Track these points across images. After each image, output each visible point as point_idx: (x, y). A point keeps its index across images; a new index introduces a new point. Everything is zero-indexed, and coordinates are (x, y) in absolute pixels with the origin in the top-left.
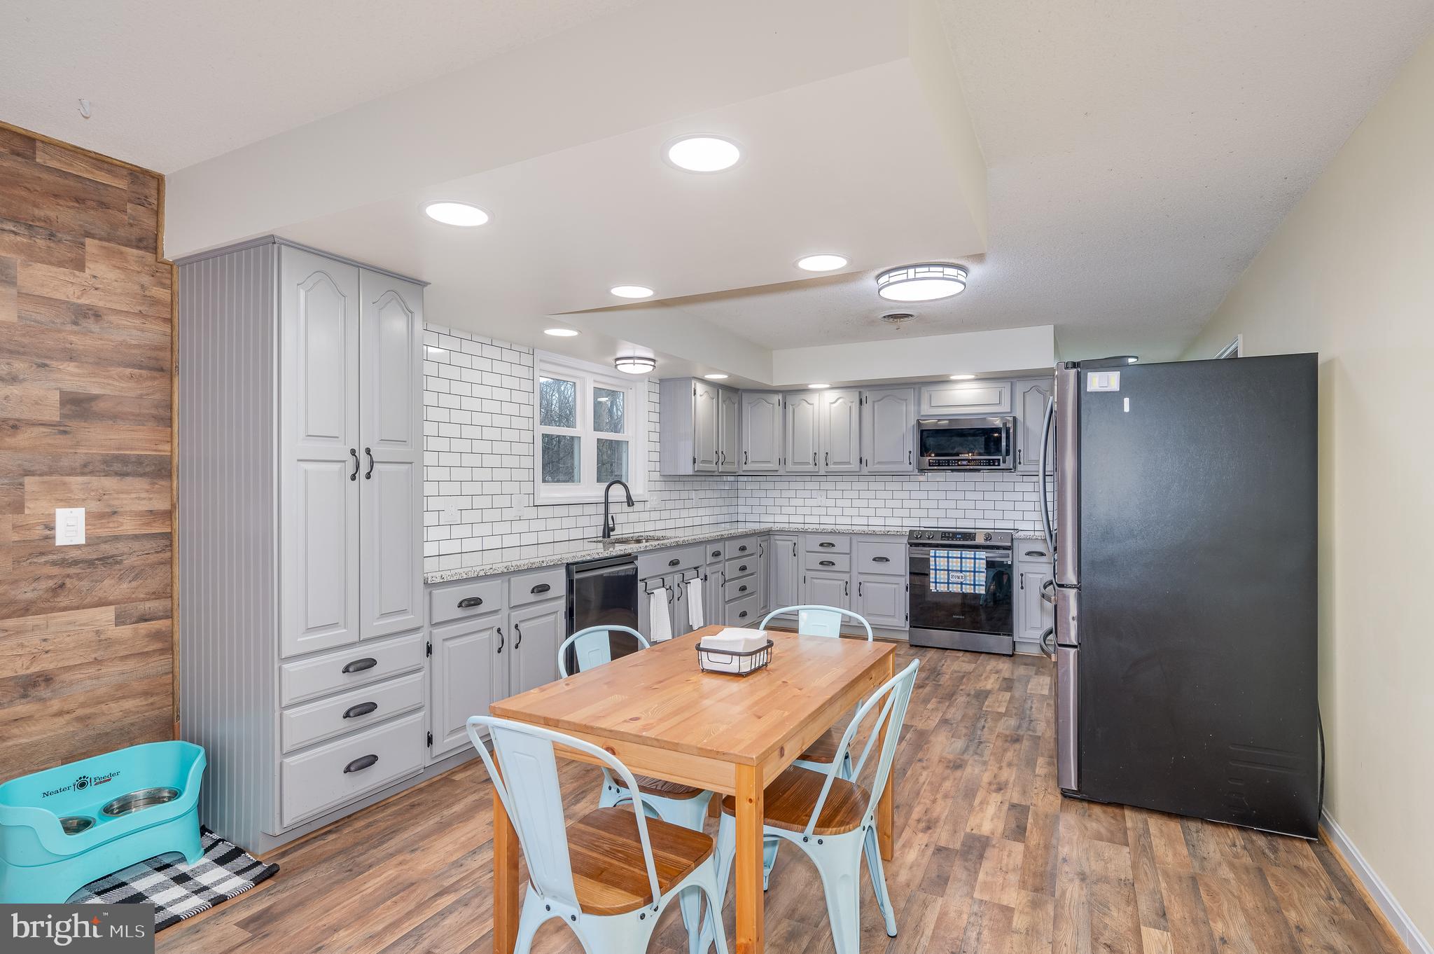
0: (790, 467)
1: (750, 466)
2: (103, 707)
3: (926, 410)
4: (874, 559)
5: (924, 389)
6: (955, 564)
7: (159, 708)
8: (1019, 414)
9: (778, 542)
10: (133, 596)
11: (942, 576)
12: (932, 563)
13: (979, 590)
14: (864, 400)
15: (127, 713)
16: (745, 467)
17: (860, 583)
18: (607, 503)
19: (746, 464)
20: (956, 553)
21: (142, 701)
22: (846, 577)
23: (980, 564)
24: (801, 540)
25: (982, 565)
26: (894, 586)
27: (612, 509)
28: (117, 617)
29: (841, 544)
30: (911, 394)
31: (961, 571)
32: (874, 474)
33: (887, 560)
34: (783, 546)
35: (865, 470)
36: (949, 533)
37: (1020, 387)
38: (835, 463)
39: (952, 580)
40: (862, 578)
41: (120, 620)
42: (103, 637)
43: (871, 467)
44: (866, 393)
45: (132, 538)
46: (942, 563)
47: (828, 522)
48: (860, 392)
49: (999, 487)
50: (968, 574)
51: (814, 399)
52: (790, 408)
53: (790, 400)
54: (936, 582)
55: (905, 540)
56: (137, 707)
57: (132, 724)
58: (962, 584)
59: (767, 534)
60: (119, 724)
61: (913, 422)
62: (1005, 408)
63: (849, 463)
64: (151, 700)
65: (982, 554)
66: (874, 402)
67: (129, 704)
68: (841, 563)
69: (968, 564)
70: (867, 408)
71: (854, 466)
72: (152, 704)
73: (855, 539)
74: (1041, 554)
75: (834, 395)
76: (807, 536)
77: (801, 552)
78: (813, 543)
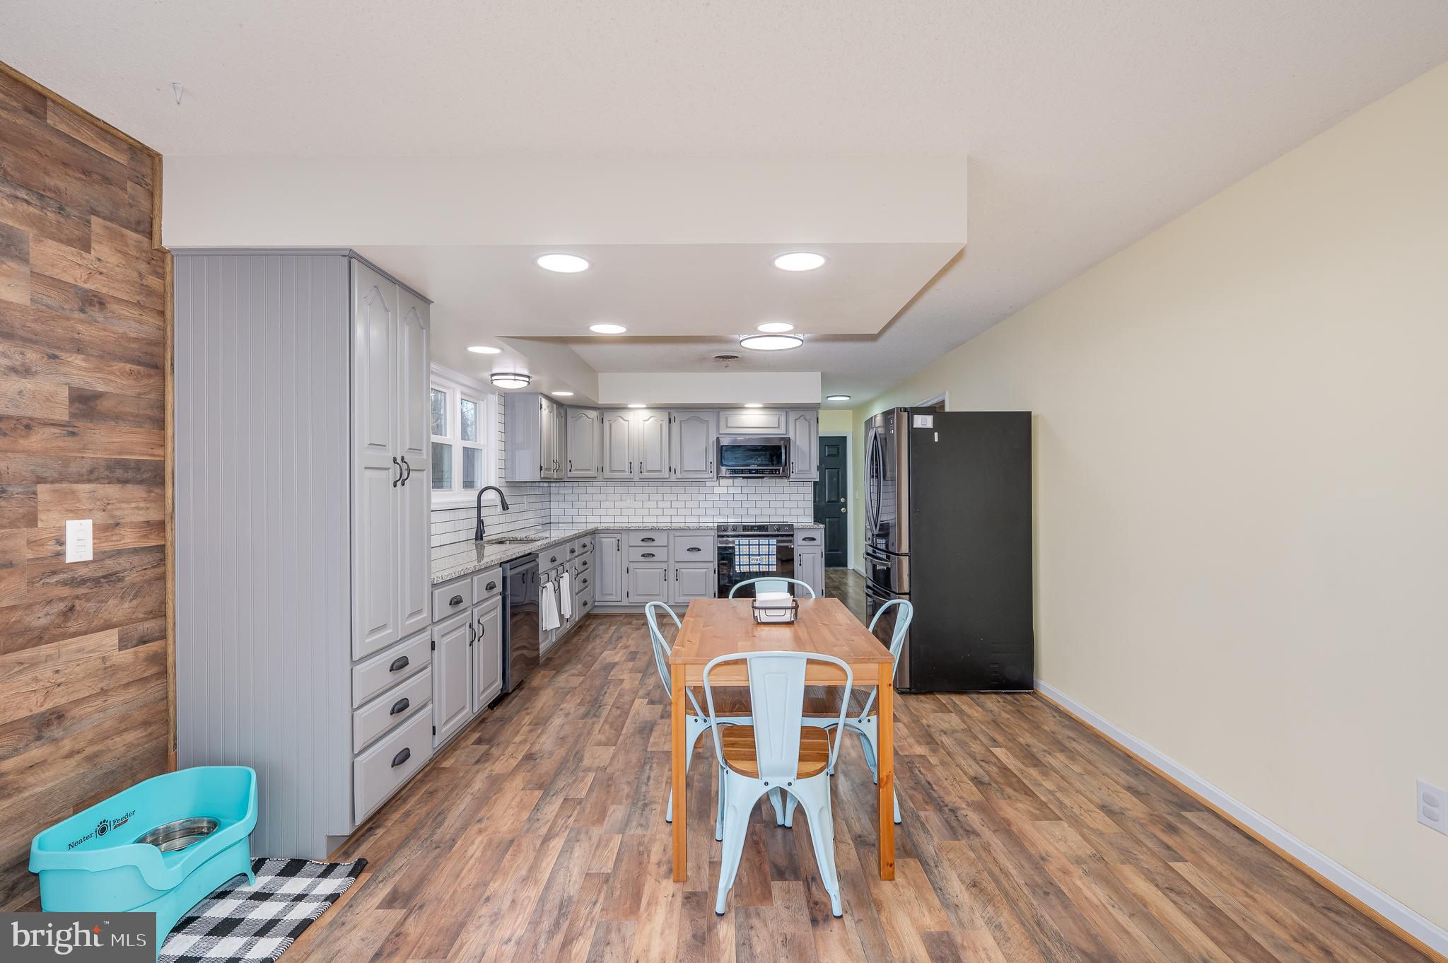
0: (607, 474)
1: (575, 473)
2: (109, 742)
3: (724, 430)
4: (688, 550)
5: (721, 413)
6: (754, 550)
7: (156, 739)
8: (791, 435)
9: (603, 540)
10: (134, 616)
11: (745, 560)
12: (737, 550)
13: (772, 568)
14: (673, 419)
15: (130, 746)
16: (569, 474)
17: (677, 570)
18: (479, 508)
19: (570, 471)
20: (755, 541)
21: (141, 732)
22: (664, 566)
23: (773, 548)
24: (624, 537)
25: (774, 549)
26: (705, 570)
27: (484, 512)
28: (121, 640)
29: (661, 539)
30: (711, 417)
31: (759, 555)
32: (678, 481)
33: (699, 550)
34: (608, 542)
35: (673, 478)
36: (748, 526)
37: (792, 416)
38: (648, 471)
39: (752, 562)
40: (678, 566)
41: (123, 644)
42: (108, 664)
43: (679, 475)
44: (675, 414)
45: (133, 553)
46: (745, 550)
47: (650, 521)
48: (669, 413)
49: (773, 490)
50: (764, 556)
51: (630, 416)
52: (607, 424)
53: (607, 417)
54: (740, 565)
55: (714, 533)
56: (138, 739)
57: (134, 759)
58: (759, 564)
59: (593, 533)
60: (122, 760)
61: (713, 439)
62: (782, 431)
63: (660, 471)
64: (149, 730)
65: (774, 541)
66: (681, 421)
67: (131, 737)
68: (660, 554)
69: (765, 550)
70: (675, 426)
71: (666, 474)
72: (150, 734)
73: (671, 533)
74: (813, 539)
75: (647, 414)
76: (631, 533)
77: (624, 547)
78: (636, 539)
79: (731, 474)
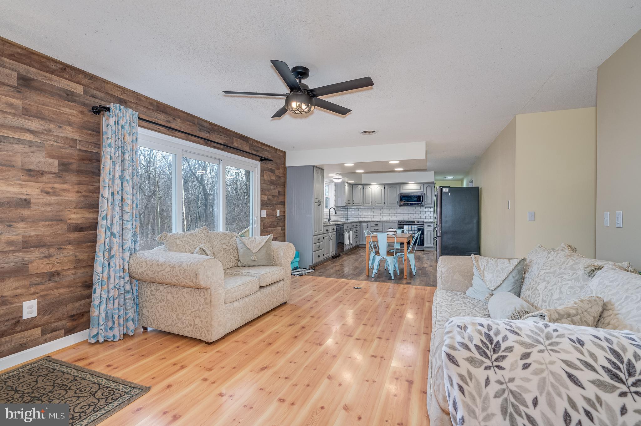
0: (365, 205)
1: (355, 204)
3: (402, 191)
4: (389, 228)
5: (401, 185)
6: (410, 229)
8: (425, 192)
12: (404, 229)
14: (385, 188)
16: (353, 205)
18: (329, 213)
20: (410, 226)
24: (369, 224)
25: (417, 229)
29: (380, 224)
30: (398, 187)
32: (387, 207)
33: (392, 228)
34: (364, 225)
35: (385, 206)
36: (408, 221)
37: (426, 185)
38: (377, 204)
39: (409, 233)
43: (387, 205)
44: (386, 186)
46: (407, 229)
47: (377, 219)
48: (384, 186)
49: (420, 210)
50: (413, 231)
51: (371, 187)
52: (365, 189)
53: (365, 187)
55: (397, 223)
58: (411, 233)
59: (360, 222)
61: (398, 193)
62: (422, 190)
63: (381, 204)
65: (417, 226)
66: (388, 188)
68: (380, 229)
69: (413, 229)
70: (386, 190)
71: (383, 205)
73: (384, 223)
74: (431, 226)
75: (377, 186)
76: (371, 223)
77: (369, 227)
78: (373, 224)
79: (404, 205)
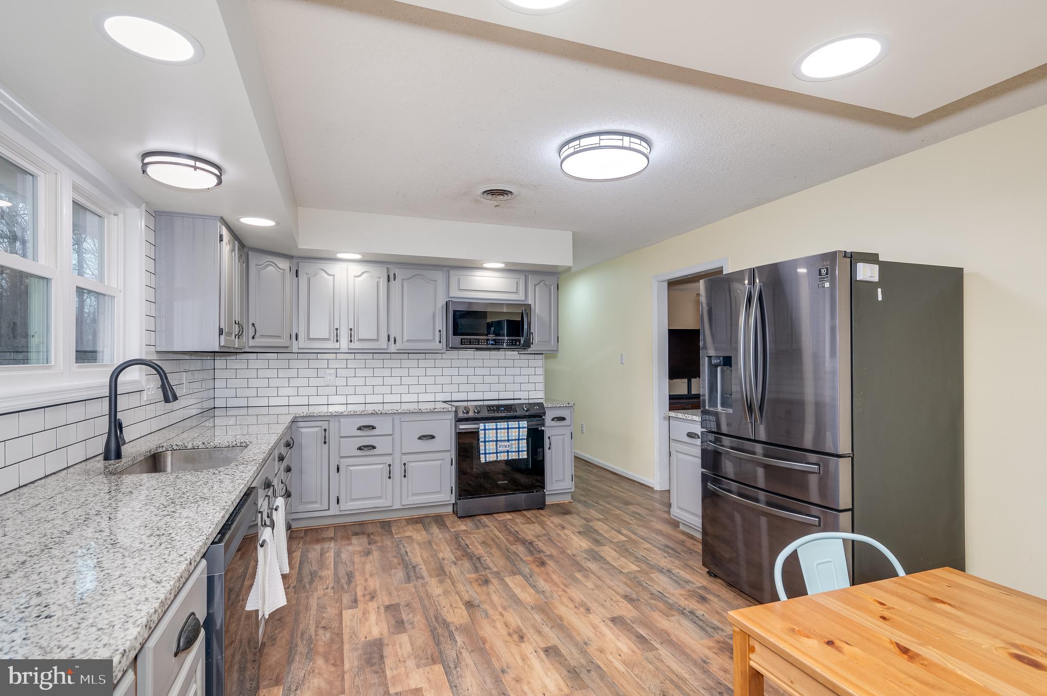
0: (303, 343)
1: (258, 341)
3: (455, 293)
4: (420, 438)
5: (452, 273)
6: (502, 435)
8: (532, 302)
9: (301, 430)
11: (491, 447)
12: (482, 433)
13: (522, 455)
14: (392, 277)
16: (252, 343)
17: (405, 464)
19: (253, 338)
20: (503, 425)
22: (388, 460)
23: (523, 432)
24: (333, 425)
25: (524, 433)
26: (440, 462)
29: (383, 426)
30: (439, 276)
31: (508, 440)
32: (401, 352)
33: (433, 437)
34: (311, 433)
35: (393, 348)
36: (493, 406)
37: (532, 280)
38: (360, 340)
39: (500, 449)
40: (405, 459)
43: (399, 345)
44: (394, 270)
46: (491, 435)
48: (388, 269)
50: (514, 442)
51: (336, 269)
52: (303, 278)
53: (304, 268)
54: (485, 454)
55: (451, 416)
58: (508, 452)
59: (292, 422)
61: (441, 302)
62: (520, 297)
63: (377, 340)
65: (524, 424)
66: (403, 279)
68: (383, 445)
69: (514, 434)
70: (396, 285)
71: (383, 343)
73: (397, 417)
74: (563, 419)
75: (357, 269)
76: (342, 420)
77: (333, 440)
78: (349, 427)
79: (465, 345)
